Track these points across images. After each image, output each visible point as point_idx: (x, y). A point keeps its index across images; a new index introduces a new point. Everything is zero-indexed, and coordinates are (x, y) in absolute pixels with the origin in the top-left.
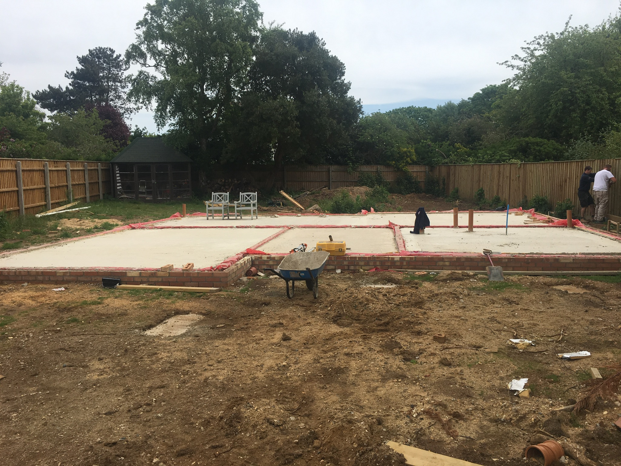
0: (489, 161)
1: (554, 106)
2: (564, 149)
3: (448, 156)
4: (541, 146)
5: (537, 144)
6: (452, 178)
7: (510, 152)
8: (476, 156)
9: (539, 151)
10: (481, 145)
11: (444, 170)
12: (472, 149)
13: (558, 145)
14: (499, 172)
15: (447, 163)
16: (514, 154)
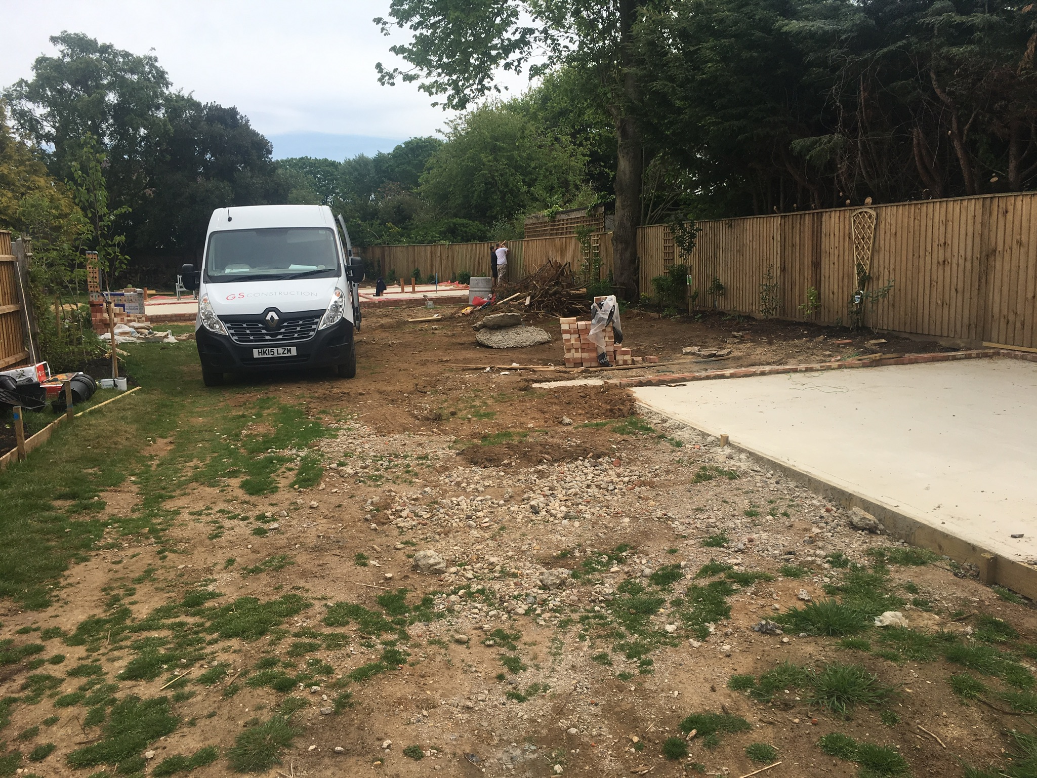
0: (422, 242)
1: (477, 188)
2: (487, 230)
3: (381, 237)
4: (467, 227)
5: (463, 225)
6: (387, 259)
7: (441, 233)
8: (409, 236)
9: (466, 232)
10: (412, 224)
11: (378, 251)
12: (403, 228)
13: (481, 226)
14: (431, 252)
15: (380, 244)
16: (444, 235)
